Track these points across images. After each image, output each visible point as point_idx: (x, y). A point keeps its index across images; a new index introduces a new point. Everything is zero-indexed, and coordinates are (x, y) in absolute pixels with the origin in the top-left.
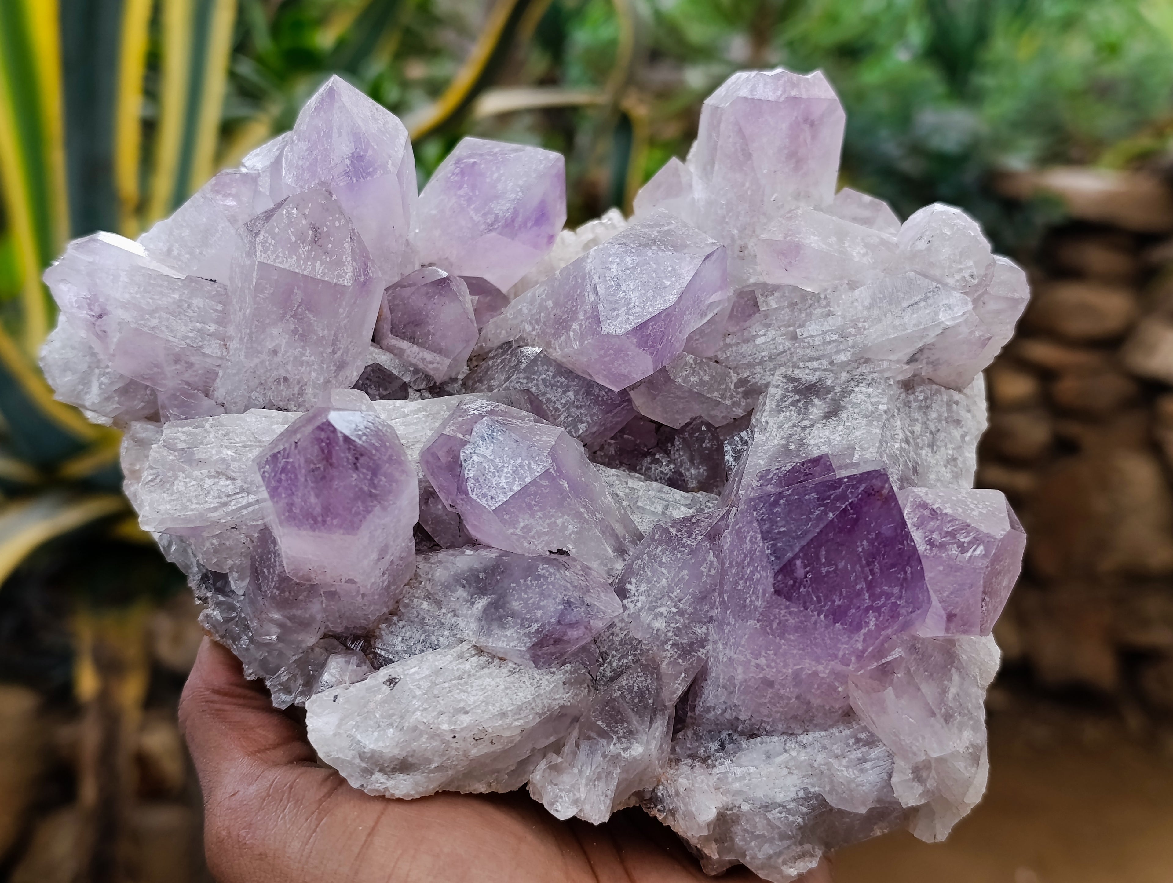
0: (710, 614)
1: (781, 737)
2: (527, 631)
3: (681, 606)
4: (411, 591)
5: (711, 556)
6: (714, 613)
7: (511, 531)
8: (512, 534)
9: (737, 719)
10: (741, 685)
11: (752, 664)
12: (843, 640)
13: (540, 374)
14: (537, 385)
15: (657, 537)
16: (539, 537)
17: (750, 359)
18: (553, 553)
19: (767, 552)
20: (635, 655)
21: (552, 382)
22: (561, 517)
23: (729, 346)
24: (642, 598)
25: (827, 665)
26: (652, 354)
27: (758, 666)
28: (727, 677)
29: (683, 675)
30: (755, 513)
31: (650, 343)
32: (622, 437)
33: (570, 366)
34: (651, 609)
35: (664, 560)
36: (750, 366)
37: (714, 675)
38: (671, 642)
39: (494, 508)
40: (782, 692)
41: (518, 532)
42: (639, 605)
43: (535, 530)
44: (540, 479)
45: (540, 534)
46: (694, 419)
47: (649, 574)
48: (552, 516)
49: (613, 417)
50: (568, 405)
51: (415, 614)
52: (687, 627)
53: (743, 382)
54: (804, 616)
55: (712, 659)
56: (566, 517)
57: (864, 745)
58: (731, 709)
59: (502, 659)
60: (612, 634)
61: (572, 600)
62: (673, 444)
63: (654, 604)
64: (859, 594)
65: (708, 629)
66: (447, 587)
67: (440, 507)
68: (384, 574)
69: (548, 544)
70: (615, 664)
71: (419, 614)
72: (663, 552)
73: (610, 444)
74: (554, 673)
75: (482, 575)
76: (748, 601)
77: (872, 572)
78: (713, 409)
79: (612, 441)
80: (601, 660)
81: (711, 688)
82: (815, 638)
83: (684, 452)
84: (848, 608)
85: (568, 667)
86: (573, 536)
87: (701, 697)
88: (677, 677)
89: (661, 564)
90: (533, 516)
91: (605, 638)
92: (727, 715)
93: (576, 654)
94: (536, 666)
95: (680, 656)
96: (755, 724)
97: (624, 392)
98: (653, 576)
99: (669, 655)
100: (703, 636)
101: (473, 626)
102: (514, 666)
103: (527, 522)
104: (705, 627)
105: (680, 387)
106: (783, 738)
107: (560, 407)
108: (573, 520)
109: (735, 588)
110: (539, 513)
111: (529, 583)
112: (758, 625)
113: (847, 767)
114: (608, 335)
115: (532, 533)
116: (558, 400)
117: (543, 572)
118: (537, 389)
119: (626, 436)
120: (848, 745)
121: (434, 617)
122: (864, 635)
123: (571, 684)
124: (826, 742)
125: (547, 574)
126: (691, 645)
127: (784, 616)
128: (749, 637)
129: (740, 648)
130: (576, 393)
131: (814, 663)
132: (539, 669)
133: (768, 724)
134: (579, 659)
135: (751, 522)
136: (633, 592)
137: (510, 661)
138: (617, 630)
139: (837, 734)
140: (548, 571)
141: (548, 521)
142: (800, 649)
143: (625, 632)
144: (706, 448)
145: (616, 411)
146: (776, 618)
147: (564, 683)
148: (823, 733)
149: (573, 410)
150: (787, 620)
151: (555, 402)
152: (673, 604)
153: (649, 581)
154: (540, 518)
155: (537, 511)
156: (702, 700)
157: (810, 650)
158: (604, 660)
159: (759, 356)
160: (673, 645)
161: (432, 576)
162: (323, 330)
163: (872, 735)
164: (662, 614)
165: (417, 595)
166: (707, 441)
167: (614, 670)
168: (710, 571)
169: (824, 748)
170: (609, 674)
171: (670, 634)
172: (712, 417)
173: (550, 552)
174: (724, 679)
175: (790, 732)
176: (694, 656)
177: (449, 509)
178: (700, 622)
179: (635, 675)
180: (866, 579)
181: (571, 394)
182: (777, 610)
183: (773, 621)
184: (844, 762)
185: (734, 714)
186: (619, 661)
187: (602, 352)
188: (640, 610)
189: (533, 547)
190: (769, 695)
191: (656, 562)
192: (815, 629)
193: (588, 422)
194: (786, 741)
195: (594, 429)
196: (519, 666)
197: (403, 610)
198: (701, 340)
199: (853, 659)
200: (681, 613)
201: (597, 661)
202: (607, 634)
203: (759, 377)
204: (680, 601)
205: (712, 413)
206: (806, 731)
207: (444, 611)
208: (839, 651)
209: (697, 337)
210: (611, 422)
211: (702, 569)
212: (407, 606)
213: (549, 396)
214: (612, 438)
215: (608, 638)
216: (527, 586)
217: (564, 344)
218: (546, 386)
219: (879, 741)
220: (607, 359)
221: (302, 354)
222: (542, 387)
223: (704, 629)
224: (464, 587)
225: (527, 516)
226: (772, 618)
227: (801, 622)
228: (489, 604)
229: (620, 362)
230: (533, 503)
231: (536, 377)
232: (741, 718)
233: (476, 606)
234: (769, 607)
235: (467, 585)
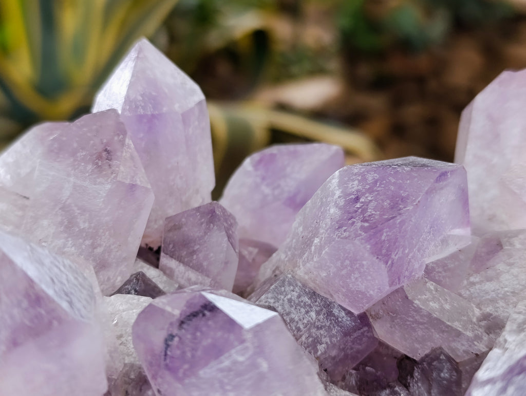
13: (287, 295)
14: (283, 305)
17: (493, 294)
21: (297, 302)
23: (473, 284)
26: (387, 263)
31: (384, 251)
32: (364, 369)
33: (312, 285)
36: (493, 301)
46: (434, 351)
49: (353, 342)
50: (310, 325)
53: (486, 317)
62: (412, 377)
73: (351, 375)
78: (454, 341)
79: (354, 372)
83: (423, 384)
97: (364, 316)
105: (418, 310)
107: (301, 327)
116: (300, 320)
118: (283, 309)
119: (368, 368)
130: (318, 313)
144: (444, 379)
145: (355, 335)
149: (313, 330)
151: (297, 322)
159: (502, 291)
162: (84, 222)
166: (445, 371)
172: (453, 350)
181: (313, 314)
187: (339, 264)
193: (327, 343)
195: (334, 353)
198: (444, 274)
205: (453, 345)
209: (440, 270)
210: (352, 349)
213: (293, 316)
214: (354, 369)
217: (306, 259)
218: (291, 306)
220: (344, 272)
221: (65, 246)
222: (287, 306)
229: (356, 276)
231: (282, 297)
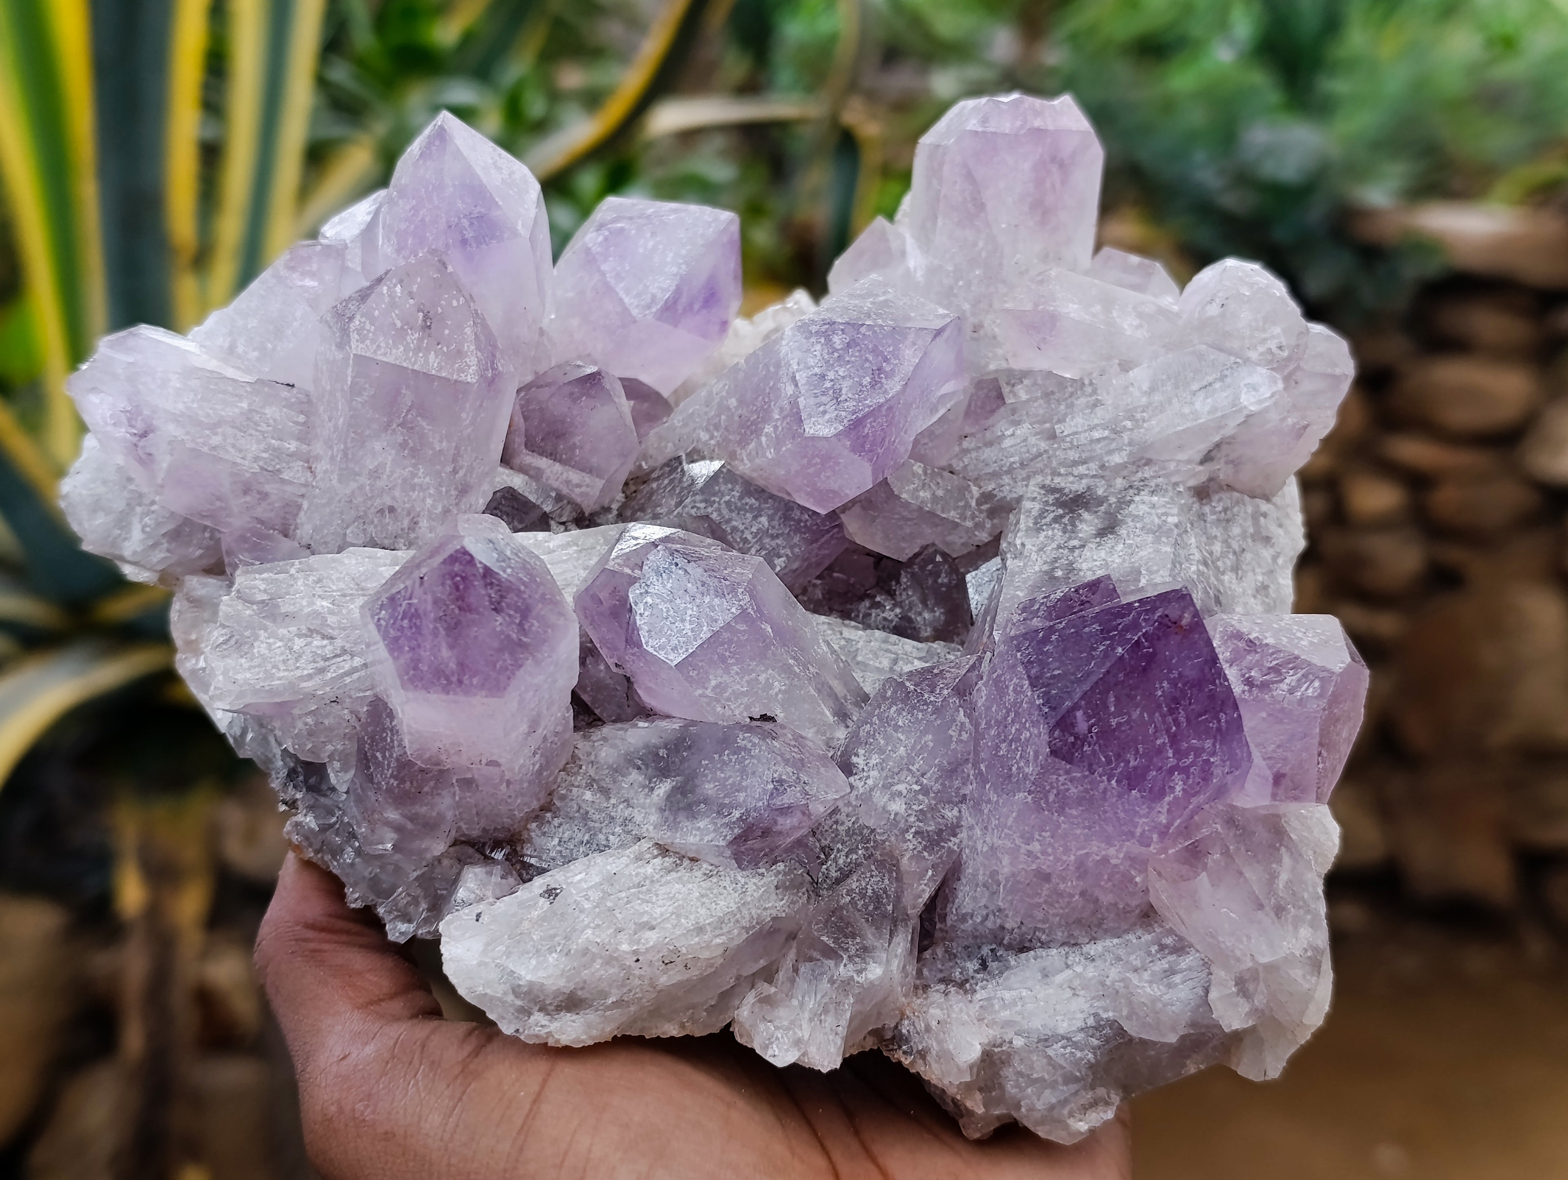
0: (962, 792)
1: (1061, 950)
2: (726, 820)
3: (925, 781)
4: (569, 778)
5: (961, 716)
6: (967, 790)
7: (700, 692)
8: (700, 696)
9: (1002, 928)
10: (1007, 880)
11: (1023, 851)
12: (1141, 812)
13: (723, 495)
14: (719, 510)
15: (889, 693)
16: (736, 699)
17: (995, 467)
18: (755, 720)
19: (1037, 702)
20: (867, 849)
21: (739, 504)
22: (764, 672)
23: (966, 451)
24: (874, 773)
25: (1121, 847)
26: (871, 460)
27: (1029, 853)
28: (988, 873)
29: (930, 873)
30: (1019, 654)
31: (867, 446)
32: (831, 576)
33: (761, 483)
34: (887, 787)
35: (900, 723)
36: (995, 475)
37: (970, 871)
38: (913, 830)
39: (675, 663)
40: (1062, 886)
41: (709, 692)
42: (870, 782)
43: (730, 690)
44: (736, 623)
45: (737, 695)
46: (924, 548)
47: (882, 742)
48: (753, 671)
49: (819, 549)
50: (760, 535)
51: (575, 808)
52: (933, 809)
53: (987, 497)
54: (1090, 783)
55: (967, 851)
56: (770, 671)
57: (1171, 953)
58: (994, 915)
59: (692, 860)
60: (836, 822)
61: (784, 777)
62: (898, 582)
63: (890, 780)
64: (1160, 751)
65: (960, 811)
66: (616, 771)
67: (602, 667)
68: (534, 754)
69: (747, 707)
70: (841, 861)
71: (580, 808)
72: (899, 712)
73: (815, 585)
74: (763, 875)
75: (662, 752)
76: (1014, 769)
77: (1176, 722)
78: (950, 534)
79: (818, 582)
80: (822, 856)
81: (967, 888)
82: (1105, 812)
83: (914, 592)
84: (1147, 769)
85: (781, 866)
86: (780, 696)
87: (953, 903)
88: (922, 876)
89: (896, 728)
90: (727, 671)
91: (826, 828)
92: (989, 924)
93: (789, 850)
94: (739, 867)
95: (925, 848)
96: (1025, 933)
97: (833, 515)
98: (887, 744)
99: (911, 847)
100: (955, 821)
101: (654, 818)
102: (710, 868)
103: (719, 679)
104: (956, 809)
105: (907, 504)
106: (1063, 950)
107: (749, 537)
108: (779, 676)
109: (996, 755)
110: (735, 668)
111: (725, 758)
112: (1030, 797)
113: (1150, 982)
114: (813, 438)
115: (727, 694)
116: (746, 528)
117: (744, 742)
118: (719, 515)
119: (835, 575)
120: (1149, 954)
121: (600, 811)
122: (1169, 804)
123: (786, 889)
124: (1121, 952)
125: (749, 745)
126: (940, 832)
127: (1063, 785)
128: (1018, 816)
129: (1006, 831)
130: (771, 519)
131: (1103, 845)
132: (743, 870)
133: (1044, 932)
134: (794, 856)
135: (1014, 666)
136: (861, 767)
137: (706, 861)
138: (842, 817)
139: (1135, 941)
140: (750, 741)
141: (747, 678)
142: (1084, 828)
143: (853, 819)
144: (942, 585)
145: (823, 540)
146: (1053, 788)
147: (777, 888)
148: (1116, 941)
149: (767, 540)
150: (1068, 790)
151: (742, 532)
152: (914, 780)
153: (881, 751)
154: (737, 673)
155: (732, 664)
156: (956, 906)
157: (1097, 828)
158: (827, 856)
159: (1007, 462)
160: (916, 833)
161: (596, 756)
162: (441, 442)
163: (1181, 939)
164: (900, 794)
165: (576, 784)
166: (943, 575)
167: (840, 869)
168: (960, 735)
169: (1119, 959)
170: (834, 874)
171: (912, 819)
172: (948, 544)
173: (751, 718)
174: (984, 874)
175: (1073, 942)
176: (943, 847)
177: (614, 669)
178: (949, 802)
179: (868, 875)
180: (1168, 730)
181: (764, 520)
182: (1055, 777)
183: (1049, 792)
184: (1146, 975)
185: (999, 921)
186: (847, 857)
187: (805, 461)
188: (872, 790)
189: (728, 713)
190: (1045, 893)
191: (890, 726)
192: (1105, 799)
193: (787, 556)
194: (1067, 953)
195: (795, 566)
196: (716, 867)
197: (558, 803)
198: (930, 444)
199: (1155, 837)
200: (925, 791)
201: (818, 858)
202: (829, 822)
203: (1007, 490)
204: (923, 775)
205: (949, 538)
206: (1094, 939)
207: (613, 801)
208: (1136, 827)
209: (926, 441)
210: (817, 555)
211: (951, 732)
212: (563, 798)
213: (734, 523)
214: (818, 578)
215: (831, 828)
216: (724, 763)
217: (754, 453)
218: (731, 511)
219: (1191, 946)
220: (811, 470)
221: (414, 475)
222: (725, 512)
223: (955, 812)
224: (639, 768)
225: (720, 672)
226: (1048, 788)
227: (1086, 791)
228: (674, 789)
229: (828, 474)
230: (727, 654)
231: (717, 499)
232: (1008, 926)
233: (656, 792)
234: (1043, 773)
235: (643, 767)
